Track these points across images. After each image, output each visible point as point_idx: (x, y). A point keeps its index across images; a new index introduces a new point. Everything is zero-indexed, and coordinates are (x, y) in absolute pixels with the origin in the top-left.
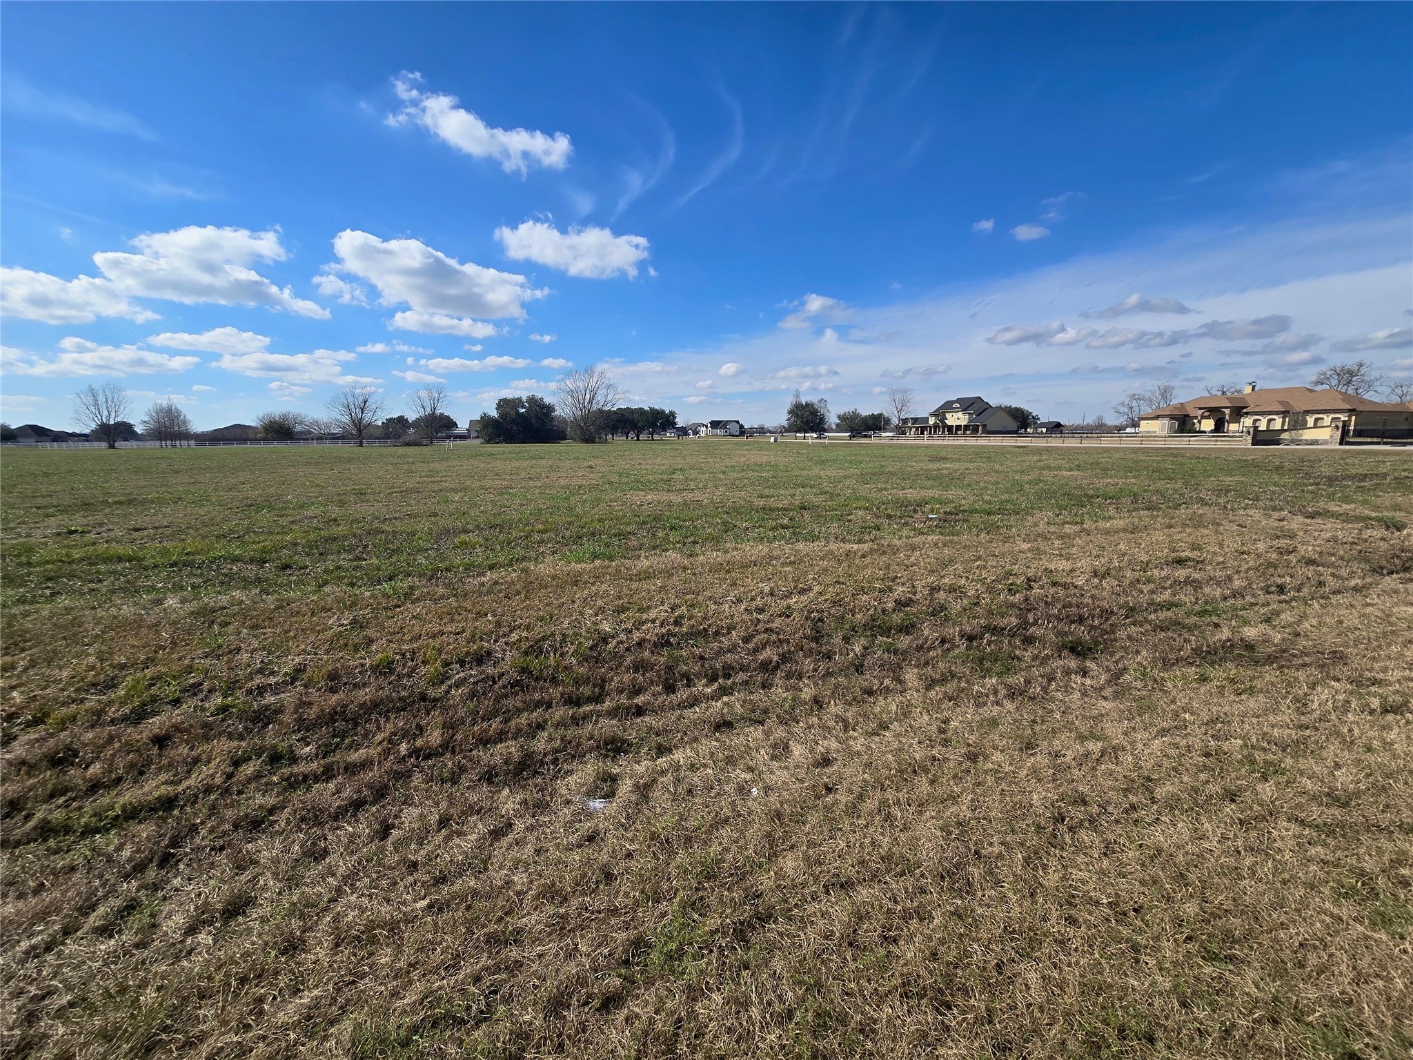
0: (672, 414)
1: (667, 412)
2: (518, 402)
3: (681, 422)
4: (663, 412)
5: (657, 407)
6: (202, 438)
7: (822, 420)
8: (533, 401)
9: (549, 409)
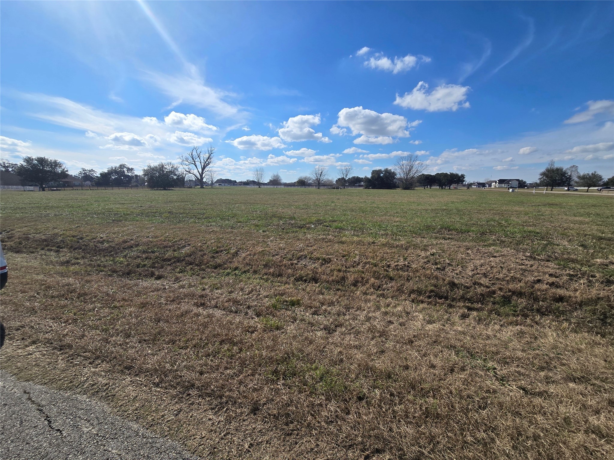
0: (463, 176)
1: (460, 175)
2: (380, 171)
3: (468, 180)
4: (457, 175)
5: (454, 173)
6: (286, 185)
7: (570, 178)
8: (386, 171)
9: (394, 174)
